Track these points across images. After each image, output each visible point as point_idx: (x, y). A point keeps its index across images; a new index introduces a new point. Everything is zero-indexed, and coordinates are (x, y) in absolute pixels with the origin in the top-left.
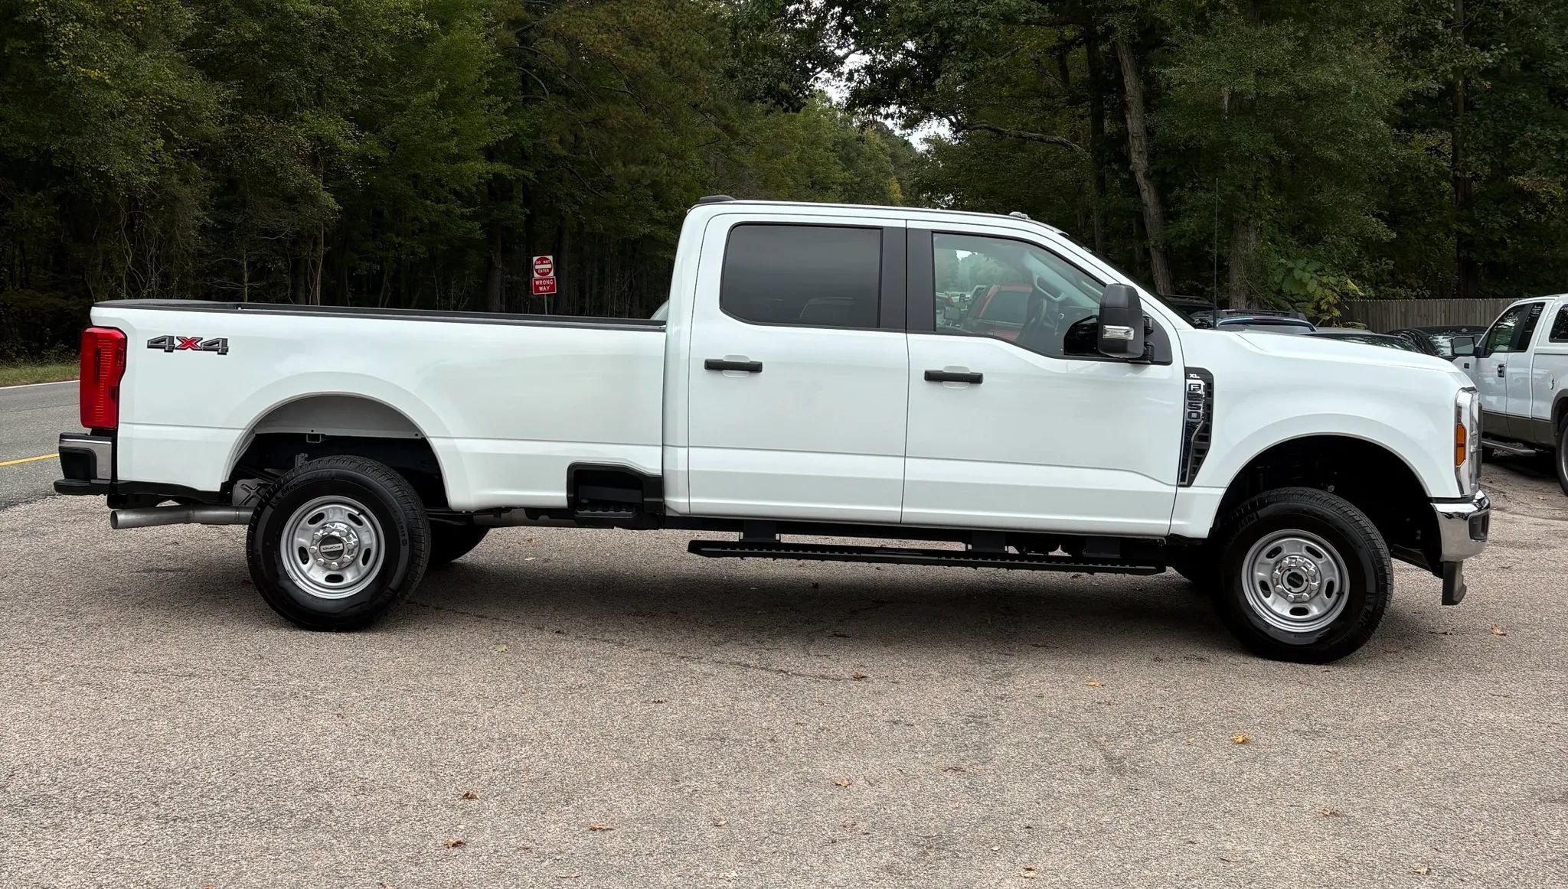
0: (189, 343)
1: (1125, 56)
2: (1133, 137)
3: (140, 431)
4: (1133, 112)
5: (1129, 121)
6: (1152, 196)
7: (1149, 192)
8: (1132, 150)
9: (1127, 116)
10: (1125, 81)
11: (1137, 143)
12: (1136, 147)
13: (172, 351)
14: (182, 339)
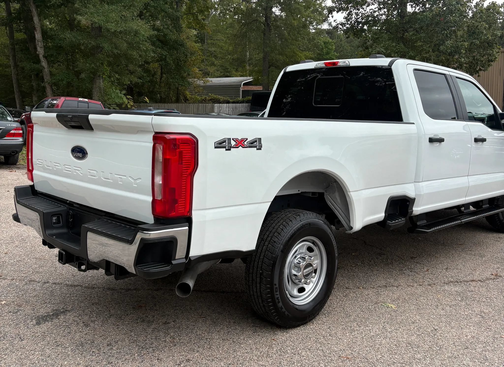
0: (240, 143)
1: (34, 10)
2: (38, 41)
3: (210, 214)
4: (38, 31)
5: (36, 35)
6: (46, 64)
7: (45, 62)
8: (37, 46)
9: (35, 33)
10: (34, 19)
11: (40, 43)
12: (39, 45)
13: (230, 150)
14: (235, 140)
